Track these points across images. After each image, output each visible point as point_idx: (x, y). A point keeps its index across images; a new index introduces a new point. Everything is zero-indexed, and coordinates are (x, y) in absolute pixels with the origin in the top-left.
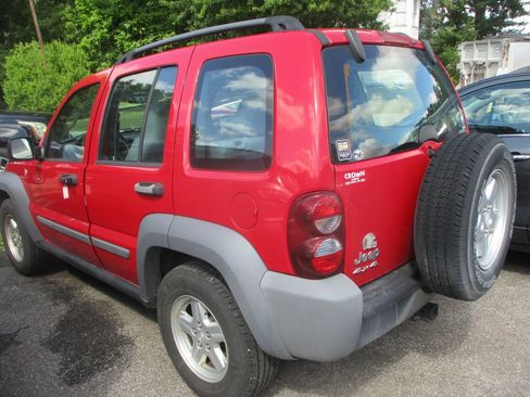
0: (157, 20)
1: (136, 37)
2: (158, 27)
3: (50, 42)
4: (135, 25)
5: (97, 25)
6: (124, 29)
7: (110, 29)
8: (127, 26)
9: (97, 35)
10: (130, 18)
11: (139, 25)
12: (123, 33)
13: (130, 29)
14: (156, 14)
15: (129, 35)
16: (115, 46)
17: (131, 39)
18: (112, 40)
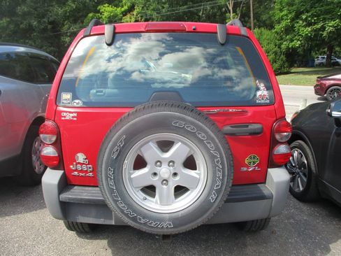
0: (327, 12)
1: (309, 24)
2: (328, 16)
3: (259, 27)
4: (309, 16)
5: (285, 17)
6: (302, 19)
7: (293, 20)
8: (304, 17)
9: (283, 24)
10: (308, 12)
11: (313, 16)
12: (301, 22)
13: (306, 19)
14: (328, 7)
15: (305, 23)
16: (294, 31)
17: (305, 26)
18: (293, 27)
